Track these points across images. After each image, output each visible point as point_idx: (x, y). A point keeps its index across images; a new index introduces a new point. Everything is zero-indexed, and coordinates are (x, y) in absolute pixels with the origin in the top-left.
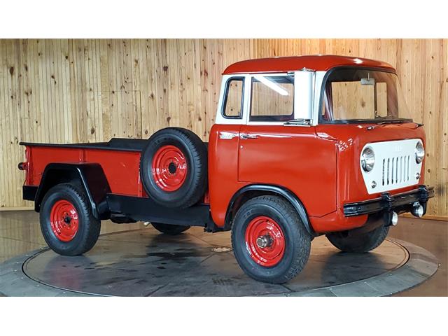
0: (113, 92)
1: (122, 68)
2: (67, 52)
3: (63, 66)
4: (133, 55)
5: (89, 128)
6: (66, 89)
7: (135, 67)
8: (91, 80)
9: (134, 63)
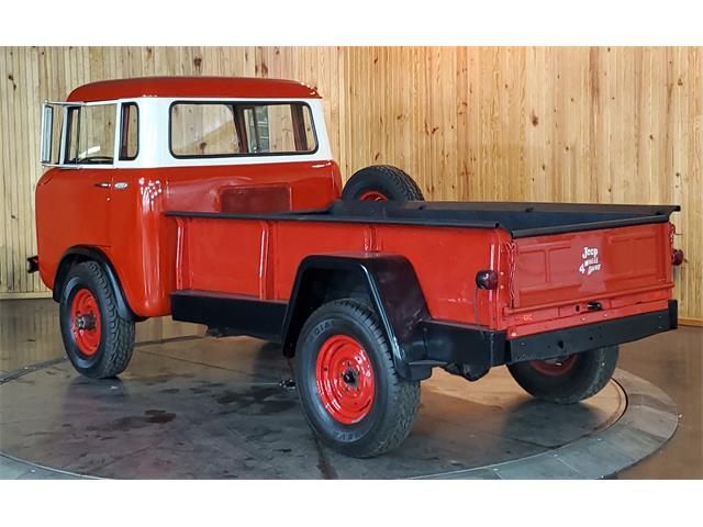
1: (126, 62)
3: (28, 59)
6: (32, 97)
9: (145, 53)
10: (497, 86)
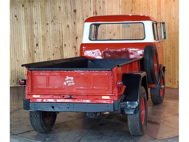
0: (48, 24)
1: (52, 11)
2: (23, 3)
3: (21, 11)
4: (58, 5)
5: (35, 43)
6: (23, 22)
7: (59, 10)
8: (36, 18)
9: (58, 8)
10: (170, 19)
